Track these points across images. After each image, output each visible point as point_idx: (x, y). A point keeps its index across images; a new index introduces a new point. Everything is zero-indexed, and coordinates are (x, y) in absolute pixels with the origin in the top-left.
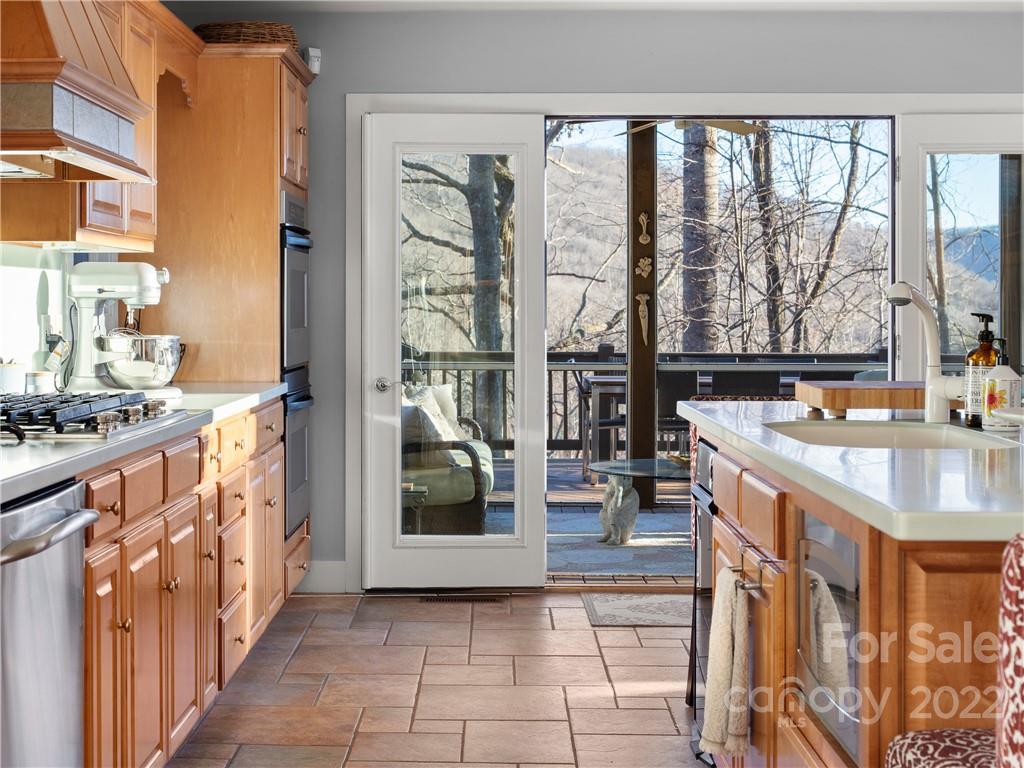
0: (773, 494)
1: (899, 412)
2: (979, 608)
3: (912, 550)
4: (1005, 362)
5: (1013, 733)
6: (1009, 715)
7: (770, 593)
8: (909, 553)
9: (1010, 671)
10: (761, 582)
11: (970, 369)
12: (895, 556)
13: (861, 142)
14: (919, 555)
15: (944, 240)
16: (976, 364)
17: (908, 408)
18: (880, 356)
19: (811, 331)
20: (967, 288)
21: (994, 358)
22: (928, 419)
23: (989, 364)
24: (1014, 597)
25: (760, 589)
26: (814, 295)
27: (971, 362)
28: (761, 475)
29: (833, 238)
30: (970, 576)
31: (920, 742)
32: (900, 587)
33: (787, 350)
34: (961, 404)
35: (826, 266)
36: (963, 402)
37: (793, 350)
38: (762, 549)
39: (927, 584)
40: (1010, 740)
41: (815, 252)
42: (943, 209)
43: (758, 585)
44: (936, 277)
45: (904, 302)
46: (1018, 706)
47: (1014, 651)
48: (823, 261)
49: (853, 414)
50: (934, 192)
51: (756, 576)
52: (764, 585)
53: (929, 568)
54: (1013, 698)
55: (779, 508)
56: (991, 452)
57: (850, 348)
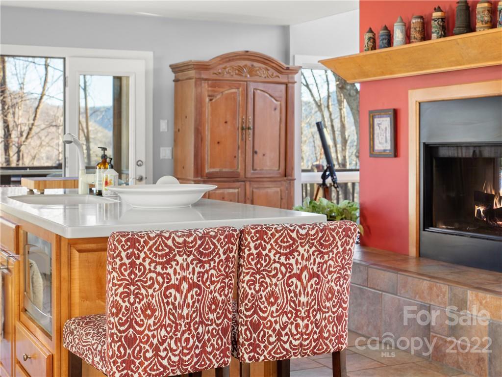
0: (14, 226)
1: (67, 190)
2: (100, 266)
3: (73, 244)
4: (112, 167)
5: (112, 309)
6: (110, 302)
7: (13, 270)
8: (72, 245)
9: (110, 285)
10: (8, 265)
11: (97, 170)
12: (66, 247)
13: (50, 65)
14: (76, 246)
15: (89, 112)
16: (100, 168)
17: (71, 188)
18: (59, 167)
19: (25, 155)
20: (100, 135)
21: (108, 166)
22: (80, 192)
23: (105, 168)
24: (112, 256)
25: (8, 269)
26: (27, 138)
27: (98, 168)
28: (7, 219)
29: (36, 111)
30: (97, 253)
31: (77, 321)
32: (68, 260)
33: (13, 165)
34: (94, 186)
35: (33, 125)
36: (94, 185)
37: (17, 165)
38: (8, 252)
39: (79, 257)
40: (111, 311)
41: (27, 117)
42: (89, 98)
43: (6, 267)
44: (86, 131)
45: (70, 142)
46: (114, 298)
47: (112, 277)
48: (32, 122)
49: (47, 192)
50: (85, 90)
51: (5, 264)
52: (9, 267)
53: (80, 251)
54: (112, 296)
55: (16, 231)
56: (106, 205)
57: (44, 163)
